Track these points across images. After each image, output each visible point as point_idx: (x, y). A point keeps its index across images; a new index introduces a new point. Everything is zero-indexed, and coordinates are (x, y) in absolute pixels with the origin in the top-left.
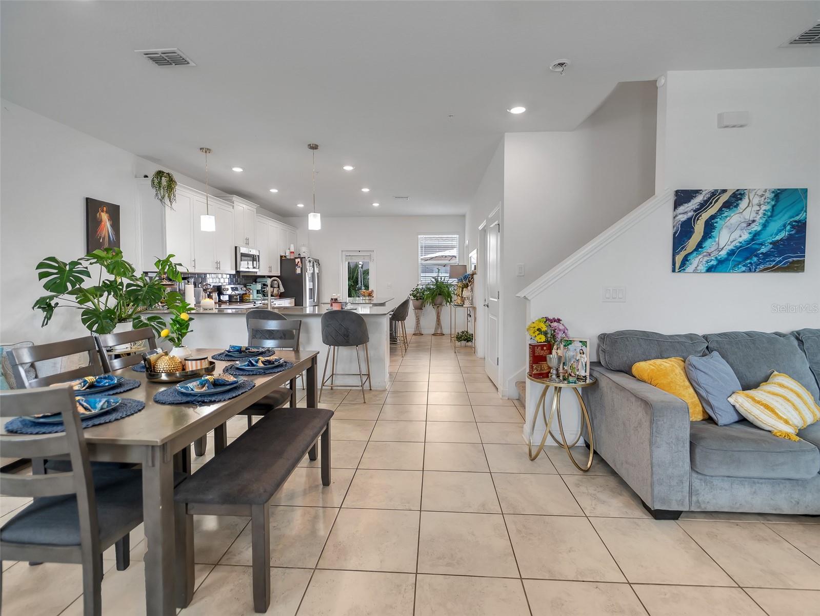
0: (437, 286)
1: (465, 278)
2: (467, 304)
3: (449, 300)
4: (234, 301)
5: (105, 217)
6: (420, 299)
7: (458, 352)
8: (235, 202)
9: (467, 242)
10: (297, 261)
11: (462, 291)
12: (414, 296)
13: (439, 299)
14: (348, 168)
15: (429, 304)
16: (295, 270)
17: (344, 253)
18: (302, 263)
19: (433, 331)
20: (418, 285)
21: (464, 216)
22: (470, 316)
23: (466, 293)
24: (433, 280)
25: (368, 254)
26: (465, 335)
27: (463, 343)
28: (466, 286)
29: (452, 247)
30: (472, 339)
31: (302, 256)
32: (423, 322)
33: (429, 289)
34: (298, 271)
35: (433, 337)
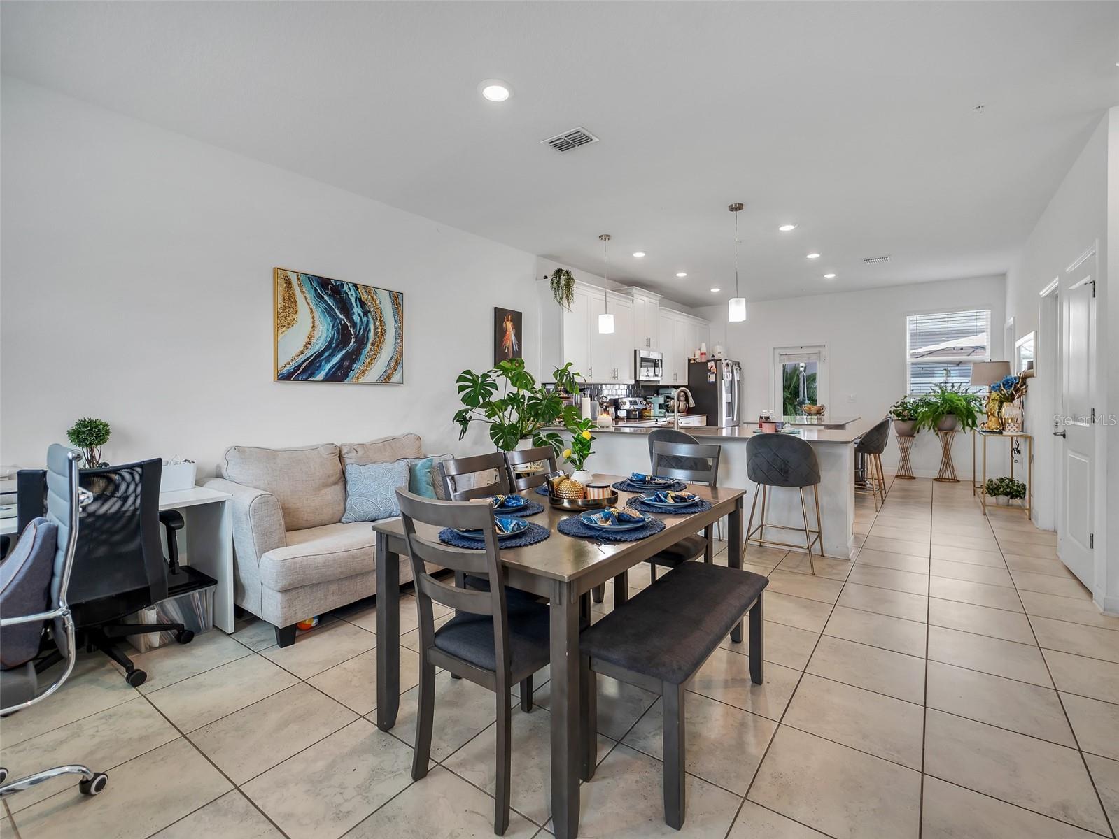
0: (944, 399)
1: (1007, 384)
2: (1011, 430)
3: (970, 422)
4: (632, 417)
5: (509, 325)
6: (910, 419)
7: (992, 515)
8: (635, 295)
9: (1010, 321)
10: (710, 364)
11: (1000, 408)
12: (898, 415)
13: (948, 421)
14: (787, 228)
15: (927, 428)
16: (707, 377)
17: (777, 352)
18: (716, 367)
19: (935, 474)
20: (906, 397)
21: (1003, 276)
22: (1019, 452)
23: (1008, 411)
24: (936, 388)
25: (816, 350)
26: (1007, 485)
27: (1003, 499)
28: (1011, 398)
29: (977, 332)
30: (1024, 493)
31: (716, 359)
32: (916, 458)
33: (928, 404)
34: (712, 378)
35: (936, 484)
